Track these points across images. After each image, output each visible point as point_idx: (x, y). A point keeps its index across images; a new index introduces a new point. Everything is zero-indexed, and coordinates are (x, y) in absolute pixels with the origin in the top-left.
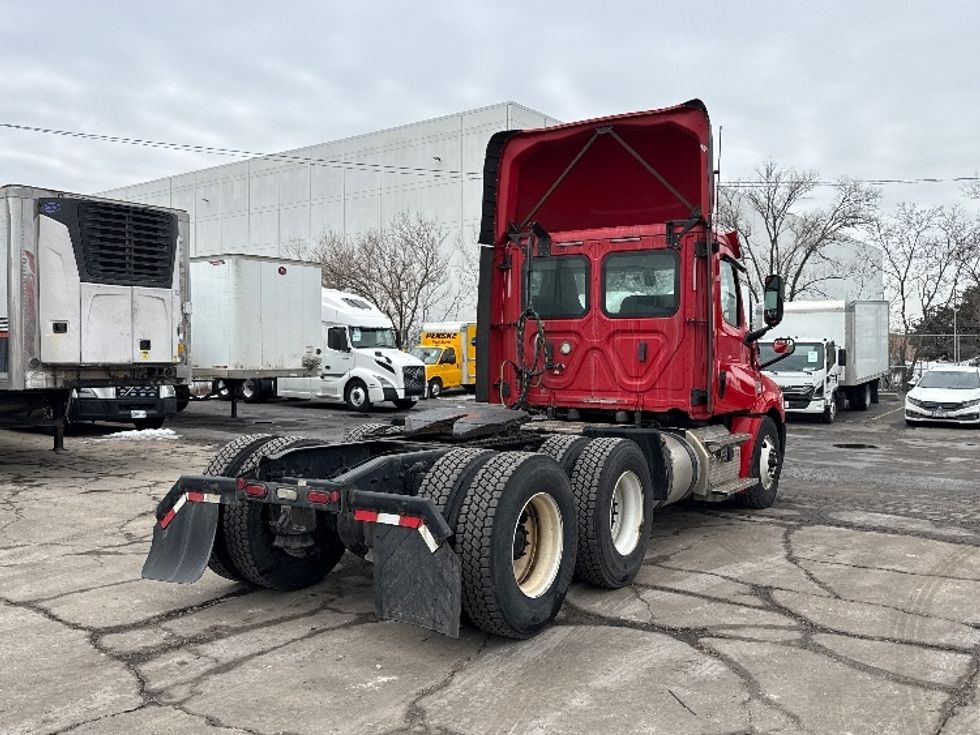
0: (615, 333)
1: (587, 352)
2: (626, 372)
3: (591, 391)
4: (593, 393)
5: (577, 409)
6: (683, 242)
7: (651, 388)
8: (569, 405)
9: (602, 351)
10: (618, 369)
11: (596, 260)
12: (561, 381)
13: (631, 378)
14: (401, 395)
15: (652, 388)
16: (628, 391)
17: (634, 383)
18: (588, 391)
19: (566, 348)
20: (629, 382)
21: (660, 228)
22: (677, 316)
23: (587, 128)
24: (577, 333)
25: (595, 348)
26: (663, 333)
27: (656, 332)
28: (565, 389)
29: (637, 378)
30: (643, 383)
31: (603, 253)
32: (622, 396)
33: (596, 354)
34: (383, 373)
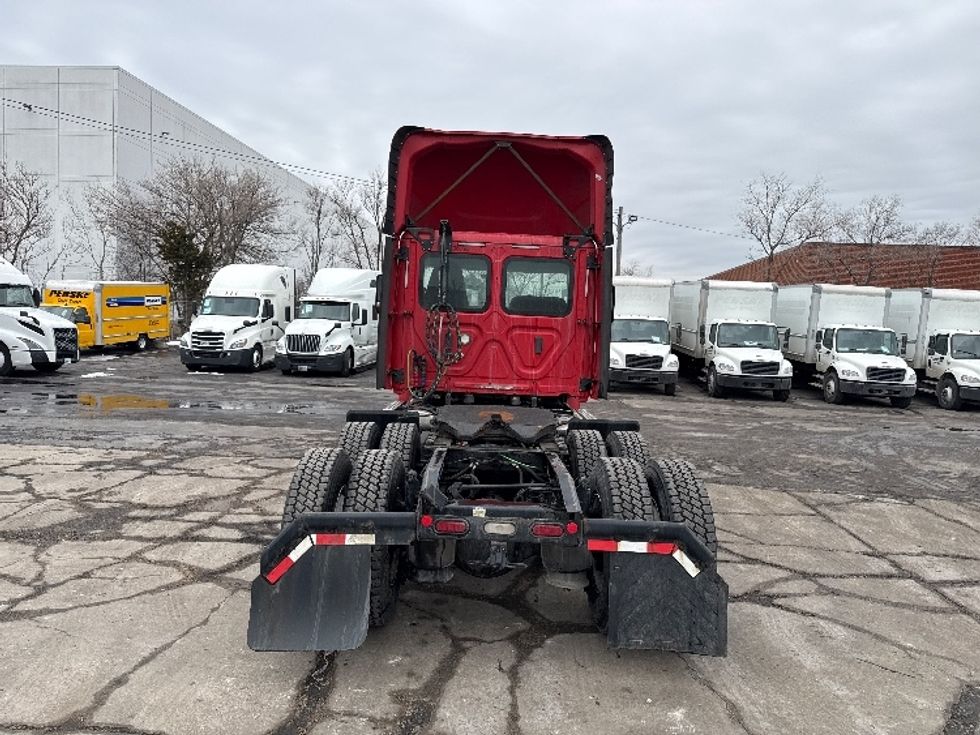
0: (514, 327)
1: (486, 343)
2: (523, 362)
3: (488, 378)
4: (490, 380)
5: (474, 394)
6: (577, 254)
7: (544, 377)
8: (464, 391)
9: (501, 344)
10: (515, 359)
11: (498, 262)
12: (458, 369)
13: (526, 367)
14: (52, 357)
15: (546, 376)
16: (522, 378)
17: (530, 372)
18: (484, 378)
19: (465, 339)
20: (524, 371)
21: (558, 241)
22: (570, 317)
23: (487, 139)
24: (477, 327)
25: (494, 340)
26: (557, 331)
27: (552, 329)
28: (462, 376)
29: (533, 367)
30: (538, 371)
31: (504, 257)
32: (518, 383)
33: (494, 346)
34: (29, 334)
